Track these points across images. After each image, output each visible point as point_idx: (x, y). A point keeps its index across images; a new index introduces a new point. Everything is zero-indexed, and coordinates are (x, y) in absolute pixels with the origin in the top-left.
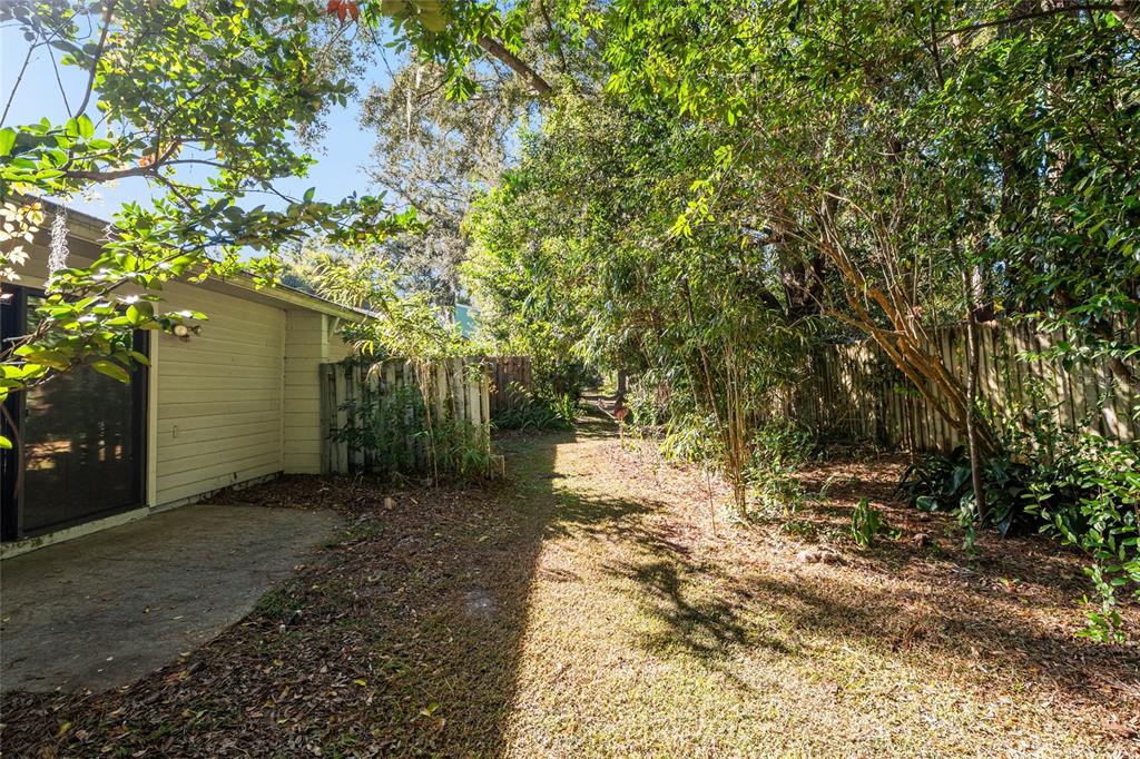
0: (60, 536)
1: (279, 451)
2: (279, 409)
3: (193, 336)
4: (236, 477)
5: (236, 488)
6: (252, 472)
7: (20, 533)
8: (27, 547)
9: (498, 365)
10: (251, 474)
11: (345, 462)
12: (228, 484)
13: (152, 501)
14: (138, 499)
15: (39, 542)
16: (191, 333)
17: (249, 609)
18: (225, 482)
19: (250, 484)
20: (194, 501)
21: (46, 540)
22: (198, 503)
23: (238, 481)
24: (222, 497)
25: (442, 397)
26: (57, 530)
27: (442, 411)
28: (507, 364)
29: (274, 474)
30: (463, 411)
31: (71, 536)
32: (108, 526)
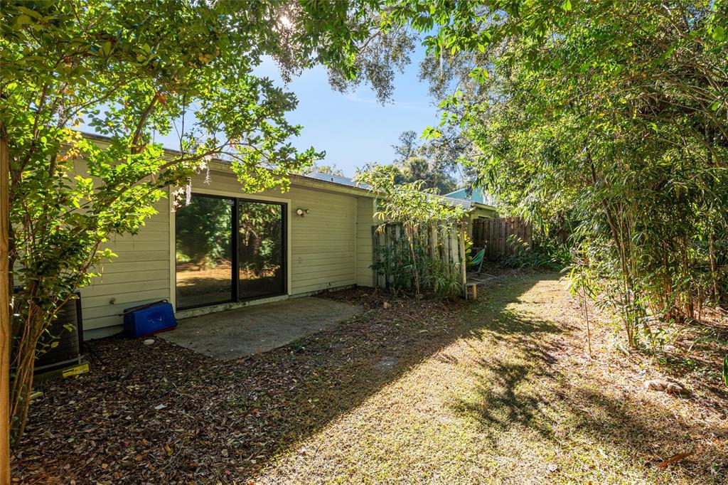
0: (253, 303)
1: (354, 273)
2: (353, 251)
3: (305, 215)
4: (330, 285)
5: (331, 291)
6: (339, 283)
7: (238, 300)
8: (241, 306)
9: (506, 223)
10: (338, 284)
11: (384, 281)
12: (326, 288)
13: (290, 293)
14: (283, 290)
15: (245, 304)
16: (305, 213)
17: (288, 343)
18: (324, 287)
19: (338, 289)
20: (310, 294)
21: (247, 304)
22: (311, 296)
23: (332, 287)
24: (324, 294)
25: (435, 245)
26: (252, 300)
27: (436, 253)
28: (513, 222)
29: (351, 285)
30: (448, 254)
31: (257, 304)
32: (271, 301)
